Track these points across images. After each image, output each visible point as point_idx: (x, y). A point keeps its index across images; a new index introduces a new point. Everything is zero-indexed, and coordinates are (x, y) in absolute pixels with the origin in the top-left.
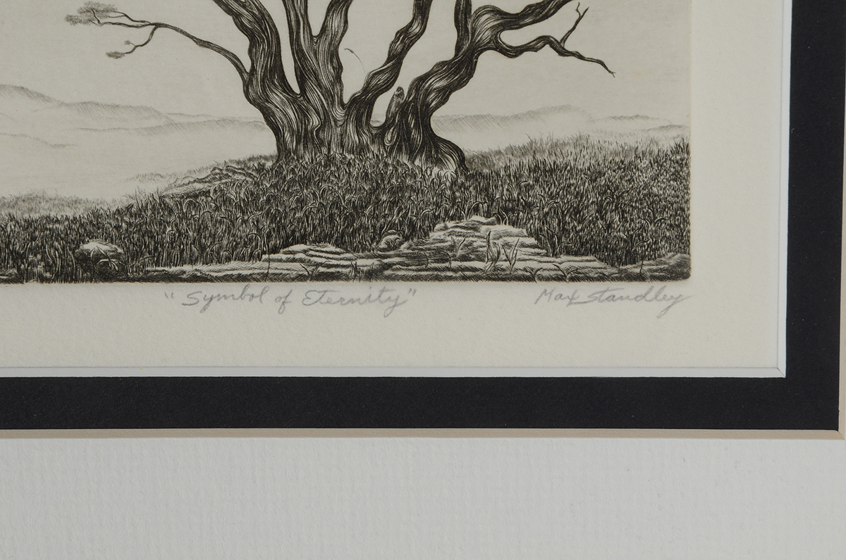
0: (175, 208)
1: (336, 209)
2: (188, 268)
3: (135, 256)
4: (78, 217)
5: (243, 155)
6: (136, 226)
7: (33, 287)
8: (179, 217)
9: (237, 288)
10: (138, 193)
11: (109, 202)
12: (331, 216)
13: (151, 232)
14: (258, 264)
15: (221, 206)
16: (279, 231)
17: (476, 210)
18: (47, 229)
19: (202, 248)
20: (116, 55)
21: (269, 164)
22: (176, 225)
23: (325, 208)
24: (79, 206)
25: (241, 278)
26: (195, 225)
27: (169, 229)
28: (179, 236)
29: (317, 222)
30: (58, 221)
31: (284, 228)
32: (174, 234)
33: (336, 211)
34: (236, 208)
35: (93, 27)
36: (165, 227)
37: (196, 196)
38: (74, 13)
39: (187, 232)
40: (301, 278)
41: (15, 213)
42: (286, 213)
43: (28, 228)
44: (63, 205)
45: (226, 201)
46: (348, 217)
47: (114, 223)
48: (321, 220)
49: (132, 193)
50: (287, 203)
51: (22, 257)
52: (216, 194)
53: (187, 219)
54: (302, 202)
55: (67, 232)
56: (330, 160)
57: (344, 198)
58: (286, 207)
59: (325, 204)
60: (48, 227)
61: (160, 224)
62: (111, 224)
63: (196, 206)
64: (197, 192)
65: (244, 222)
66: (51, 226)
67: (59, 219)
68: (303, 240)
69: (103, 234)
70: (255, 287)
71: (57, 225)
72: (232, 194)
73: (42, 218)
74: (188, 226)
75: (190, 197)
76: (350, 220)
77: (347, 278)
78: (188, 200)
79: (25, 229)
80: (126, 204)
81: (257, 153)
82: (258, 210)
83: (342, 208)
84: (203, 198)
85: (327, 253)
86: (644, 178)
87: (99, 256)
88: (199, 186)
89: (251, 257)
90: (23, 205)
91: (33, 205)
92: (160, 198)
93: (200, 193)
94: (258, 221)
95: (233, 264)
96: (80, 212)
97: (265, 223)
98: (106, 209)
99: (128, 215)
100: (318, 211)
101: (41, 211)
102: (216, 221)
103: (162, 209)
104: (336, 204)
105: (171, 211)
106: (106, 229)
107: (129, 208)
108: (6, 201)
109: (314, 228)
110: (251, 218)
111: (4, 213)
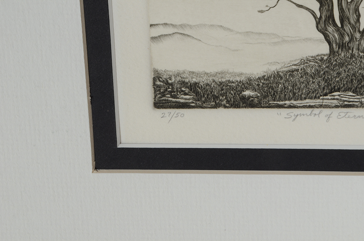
0: (283, 77)
1: (354, 77)
2: (287, 102)
3: (265, 97)
4: (242, 81)
5: (314, 54)
6: (266, 84)
7: (221, 110)
8: (285, 81)
9: (308, 111)
10: (268, 70)
11: (255, 74)
12: (352, 80)
13: (272, 87)
14: (318, 101)
15: (303, 76)
16: (328, 86)
18: (228, 85)
19: (294, 94)
20: (262, 12)
21: (325, 58)
22: (284, 84)
23: (349, 77)
24: (243, 76)
25: (310, 107)
26: (292, 84)
27: (280, 86)
28: (284, 88)
29: (345, 83)
30: (233, 82)
31: (331, 85)
32: (282, 88)
33: (354, 78)
34: (310, 77)
36: (279, 85)
37: (293, 72)
39: (288, 87)
40: (337, 107)
41: (215, 79)
42: (332, 79)
43: (220, 85)
44: (236, 75)
45: (306, 74)
46: (359, 80)
47: (257, 83)
48: (347, 81)
49: (265, 70)
50: (332, 74)
51: (217, 97)
52: (302, 70)
53: (288, 81)
54: (339, 74)
55: (237, 87)
56: (353, 56)
57: (358, 72)
58: (332, 76)
59: (349, 75)
60: (229, 85)
61: (277, 84)
62: (255, 84)
63: (292, 76)
64: (294, 70)
65: (313, 82)
66: (230, 84)
67: (234, 81)
68: (338, 90)
69: (252, 88)
70: (317, 111)
71: (233, 84)
72: (309, 71)
73: (226, 81)
74: (288, 84)
75: (290, 72)
77: (357, 107)
78: (289, 73)
79: (219, 86)
80: (263, 75)
81: (320, 53)
82: (319, 77)
83: (357, 76)
84: (296, 72)
85: (349, 96)
87: (249, 97)
88: (294, 67)
89: (315, 97)
90: (219, 75)
91: (223, 75)
92: (277, 72)
93: (295, 70)
94: (319, 82)
95: (307, 101)
96: (243, 78)
97: (322, 83)
98: (254, 77)
99: (263, 80)
100: (346, 78)
101: (226, 78)
102: (301, 82)
103: (278, 77)
104: (354, 75)
105: (281, 78)
106: (253, 86)
107: (264, 76)
108: (212, 74)
109: (344, 85)
110: (316, 81)
111: (211, 79)
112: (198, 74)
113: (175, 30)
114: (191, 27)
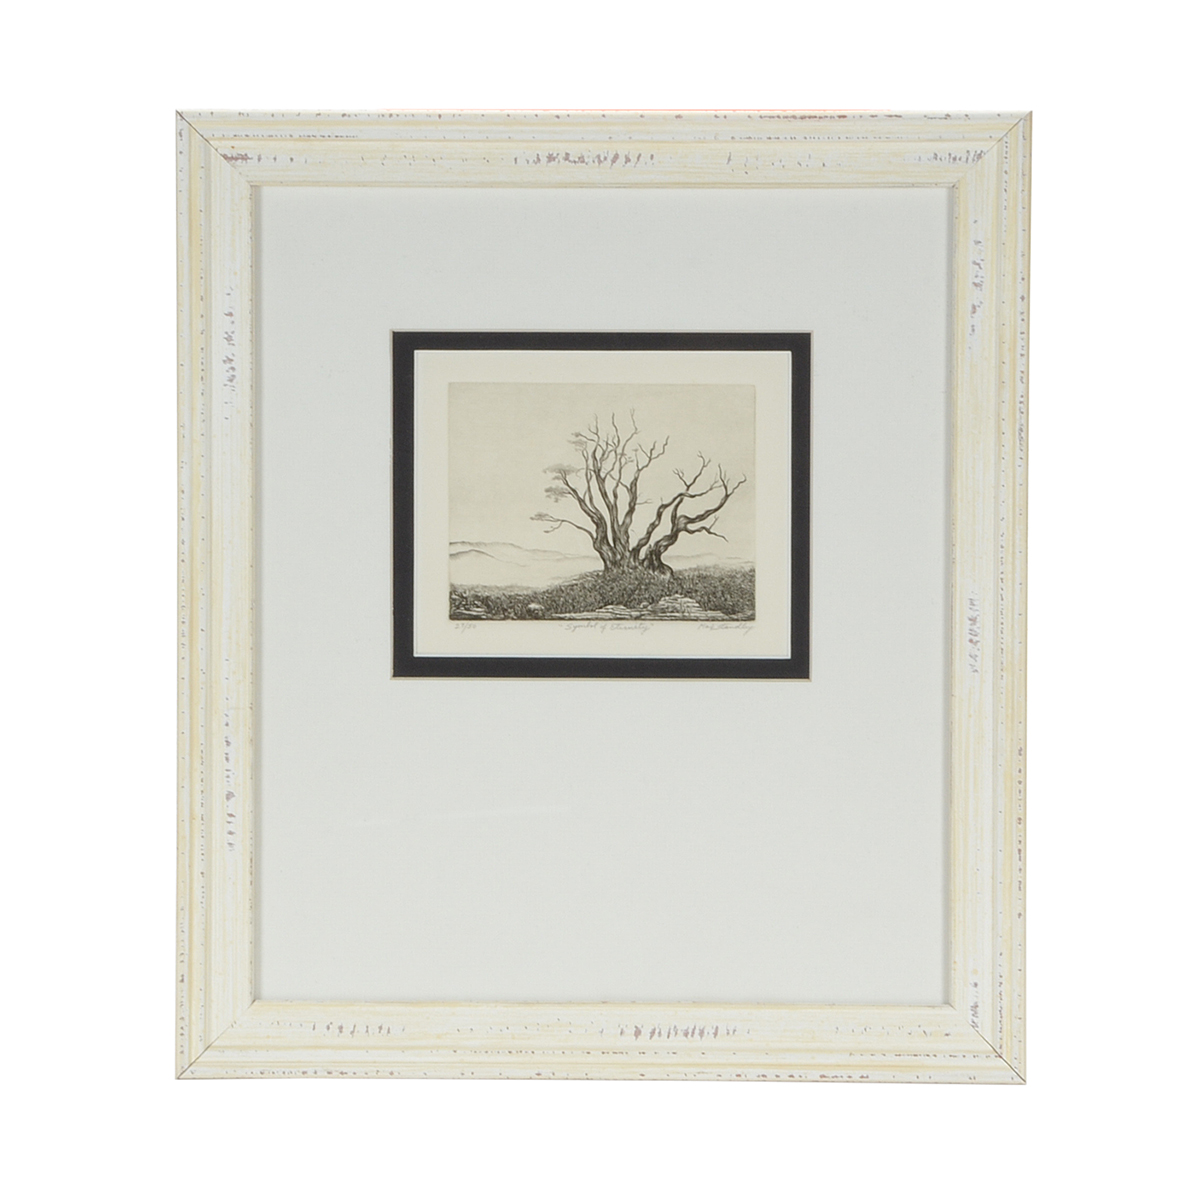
0: (565, 590)
1: (625, 591)
2: (568, 615)
3: (548, 610)
4: (528, 594)
5: (591, 570)
6: (550, 597)
7: (509, 621)
8: (566, 594)
9: (586, 622)
10: (551, 585)
11: (540, 588)
12: (623, 594)
14: (594, 613)
15: (582, 590)
16: (603, 600)
17: (677, 592)
18: (516, 599)
19: (574, 607)
20: (547, 532)
21: (601, 574)
22: (565, 597)
23: (621, 591)
24: (529, 590)
25: (588, 619)
26: (572, 597)
27: (562, 599)
29: (617, 597)
31: (605, 599)
32: (564, 601)
33: (625, 593)
34: (587, 591)
35: (540, 522)
37: (573, 586)
38: (533, 516)
39: (569, 600)
40: (610, 619)
41: (505, 593)
42: (606, 593)
43: (509, 598)
44: (523, 589)
45: (585, 588)
46: (629, 594)
47: (541, 596)
48: (619, 596)
49: (549, 585)
51: (506, 610)
52: (581, 585)
53: (569, 595)
54: (612, 588)
55: (524, 600)
56: (623, 572)
57: (628, 587)
58: (606, 590)
59: (621, 589)
61: (559, 597)
63: (572, 590)
65: (590, 596)
66: (518, 598)
67: (521, 595)
68: (612, 604)
69: (537, 601)
70: (593, 623)
71: (520, 597)
72: (586, 585)
73: (515, 594)
74: (569, 598)
76: (630, 596)
77: (627, 619)
78: (570, 587)
80: (547, 589)
81: (596, 569)
82: (596, 591)
83: (627, 591)
84: (575, 586)
85: (621, 609)
86: (739, 581)
87: (535, 610)
88: (574, 582)
89: (592, 611)
90: (508, 589)
91: (512, 589)
92: (560, 587)
93: (574, 584)
94: (595, 596)
95: (585, 613)
96: (530, 592)
97: (598, 597)
98: (539, 591)
99: (547, 594)
100: (618, 592)
101: (515, 592)
102: (580, 596)
103: (560, 591)
104: (625, 589)
105: (563, 592)
108: (502, 588)
109: (616, 599)
110: (593, 595)
111: (501, 593)
112: (489, 588)
113: (472, 548)
114: (485, 544)
